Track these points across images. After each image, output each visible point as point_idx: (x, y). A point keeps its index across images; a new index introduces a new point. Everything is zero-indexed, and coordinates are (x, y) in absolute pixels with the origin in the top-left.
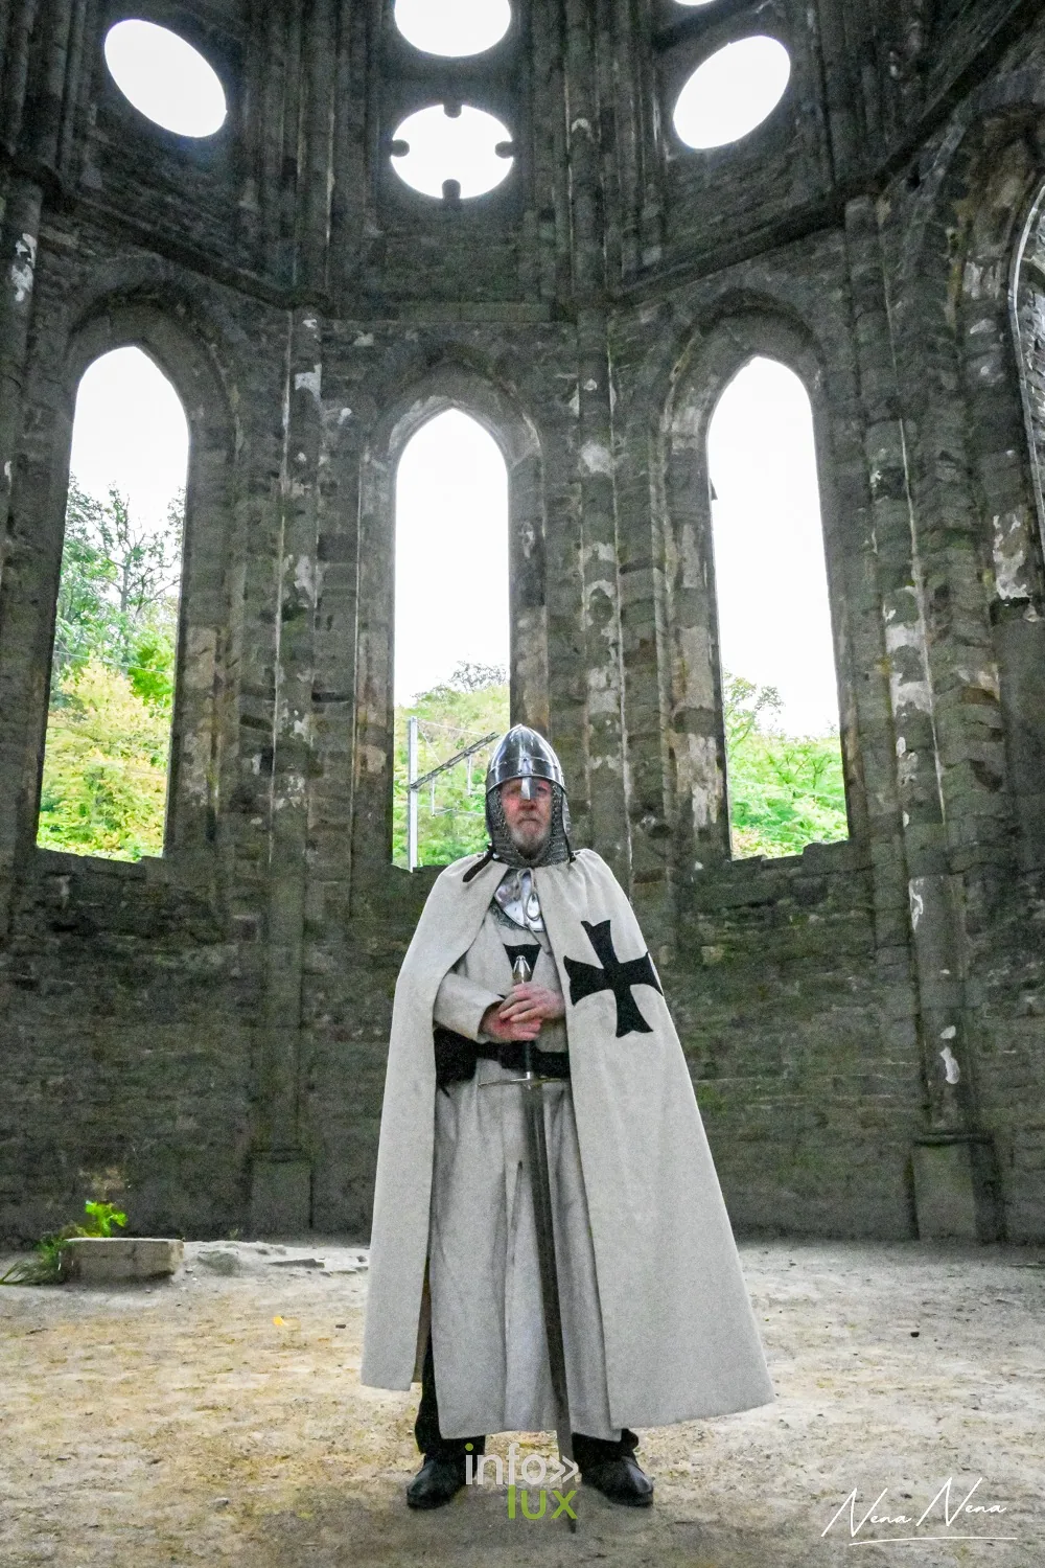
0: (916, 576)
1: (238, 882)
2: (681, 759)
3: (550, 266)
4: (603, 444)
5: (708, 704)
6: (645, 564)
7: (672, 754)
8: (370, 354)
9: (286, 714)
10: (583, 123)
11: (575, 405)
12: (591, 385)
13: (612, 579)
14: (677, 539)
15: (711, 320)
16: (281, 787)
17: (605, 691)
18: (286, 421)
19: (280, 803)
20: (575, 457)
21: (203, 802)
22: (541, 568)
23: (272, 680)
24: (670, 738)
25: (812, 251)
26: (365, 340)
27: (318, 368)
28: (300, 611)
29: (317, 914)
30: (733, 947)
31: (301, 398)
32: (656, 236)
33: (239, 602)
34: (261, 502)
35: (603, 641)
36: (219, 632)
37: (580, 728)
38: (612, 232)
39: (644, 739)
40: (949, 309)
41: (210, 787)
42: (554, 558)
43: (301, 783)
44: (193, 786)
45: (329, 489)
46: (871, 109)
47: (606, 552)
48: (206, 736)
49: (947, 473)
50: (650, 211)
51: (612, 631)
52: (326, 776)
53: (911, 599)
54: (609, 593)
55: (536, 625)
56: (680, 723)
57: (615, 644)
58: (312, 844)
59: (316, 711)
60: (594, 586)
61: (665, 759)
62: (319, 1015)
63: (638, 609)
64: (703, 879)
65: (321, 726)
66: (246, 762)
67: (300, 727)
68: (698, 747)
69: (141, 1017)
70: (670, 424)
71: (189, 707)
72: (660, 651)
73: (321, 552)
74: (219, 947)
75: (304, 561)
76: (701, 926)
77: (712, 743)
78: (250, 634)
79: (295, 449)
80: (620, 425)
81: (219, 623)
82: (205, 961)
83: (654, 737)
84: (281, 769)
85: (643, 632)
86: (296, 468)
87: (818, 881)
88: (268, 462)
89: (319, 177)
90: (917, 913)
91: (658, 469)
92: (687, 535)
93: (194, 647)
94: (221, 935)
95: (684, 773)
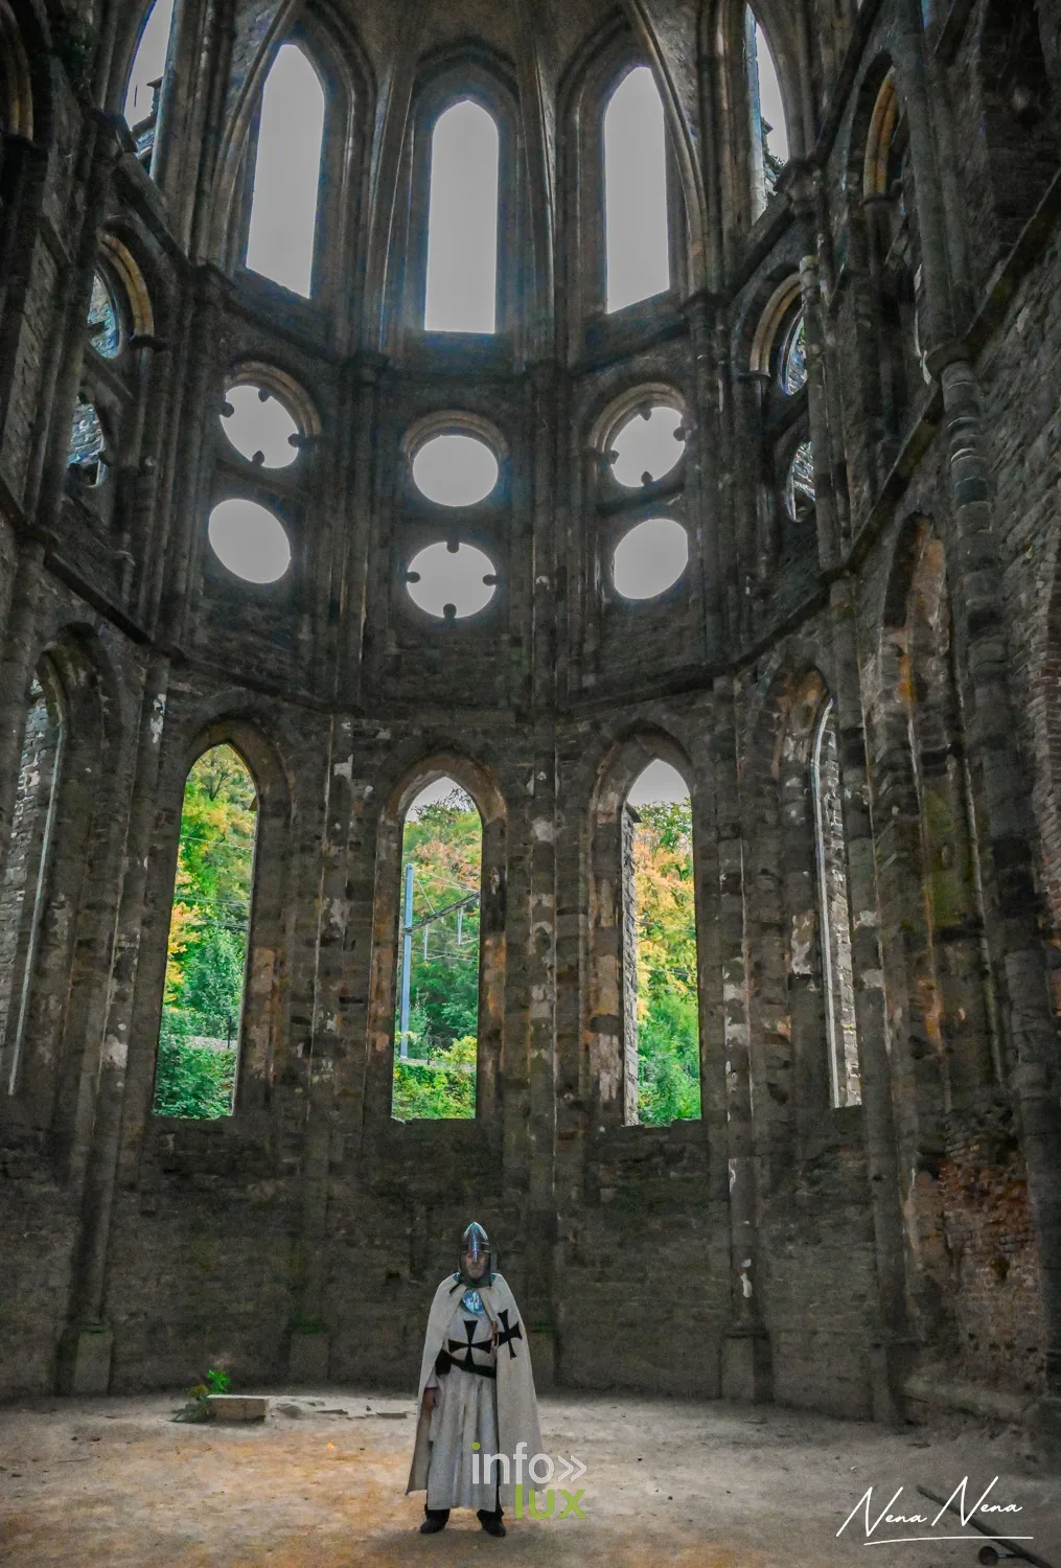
0: (744, 950)
1: (288, 1135)
2: (593, 1051)
3: (518, 680)
4: (548, 820)
5: (614, 1012)
6: (575, 911)
7: (587, 1048)
8: (388, 746)
9: (322, 1015)
10: (545, 579)
11: (531, 786)
12: (542, 775)
13: (551, 921)
14: (598, 892)
15: (627, 735)
16: (317, 1068)
17: (542, 1002)
18: (327, 798)
19: (316, 1079)
20: (528, 827)
21: (262, 1076)
22: (503, 905)
23: (312, 988)
24: (587, 1036)
25: (692, 703)
26: (384, 735)
27: (350, 759)
28: (333, 940)
29: (339, 1157)
30: (622, 1190)
31: (339, 783)
32: (592, 667)
33: (290, 933)
34: (310, 861)
35: (541, 965)
36: (275, 951)
37: (524, 1027)
38: (562, 662)
39: (569, 1038)
40: (775, 765)
41: (267, 1066)
42: (512, 901)
43: (330, 1064)
44: (257, 1065)
45: (356, 845)
46: (733, 615)
47: (548, 901)
48: (266, 1029)
49: (766, 883)
50: (589, 647)
51: (549, 959)
52: (348, 1057)
53: (740, 966)
54: (548, 929)
55: (497, 945)
56: (594, 1025)
57: (551, 968)
58: (337, 1107)
59: (343, 1009)
60: (538, 925)
61: (582, 1054)
62: (338, 1229)
63: (566, 943)
64: (604, 1138)
65: (345, 1022)
66: (293, 1050)
67: (331, 1024)
68: (605, 1044)
69: (221, 1233)
70: (596, 805)
71: (254, 1007)
72: (582, 974)
73: (350, 893)
74: (272, 1181)
75: (337, 902)
76: (601, 1173)
77: (615, 1040)
78: (298, 957)
80: (562, 806)
81: (275, 946)
82: (262, 1191)
83: (575, 1037)
84: (317, 1055)
85: (570, 959)
86: (333, 835)
87: (680, 1146)
88: (313, 828)
89: (357, 617)
90: (732, 1181)
91: (586, 839)
92: (605, 887)
93: (258, 963)
94: (273, 1172)
95: (595, 1062)
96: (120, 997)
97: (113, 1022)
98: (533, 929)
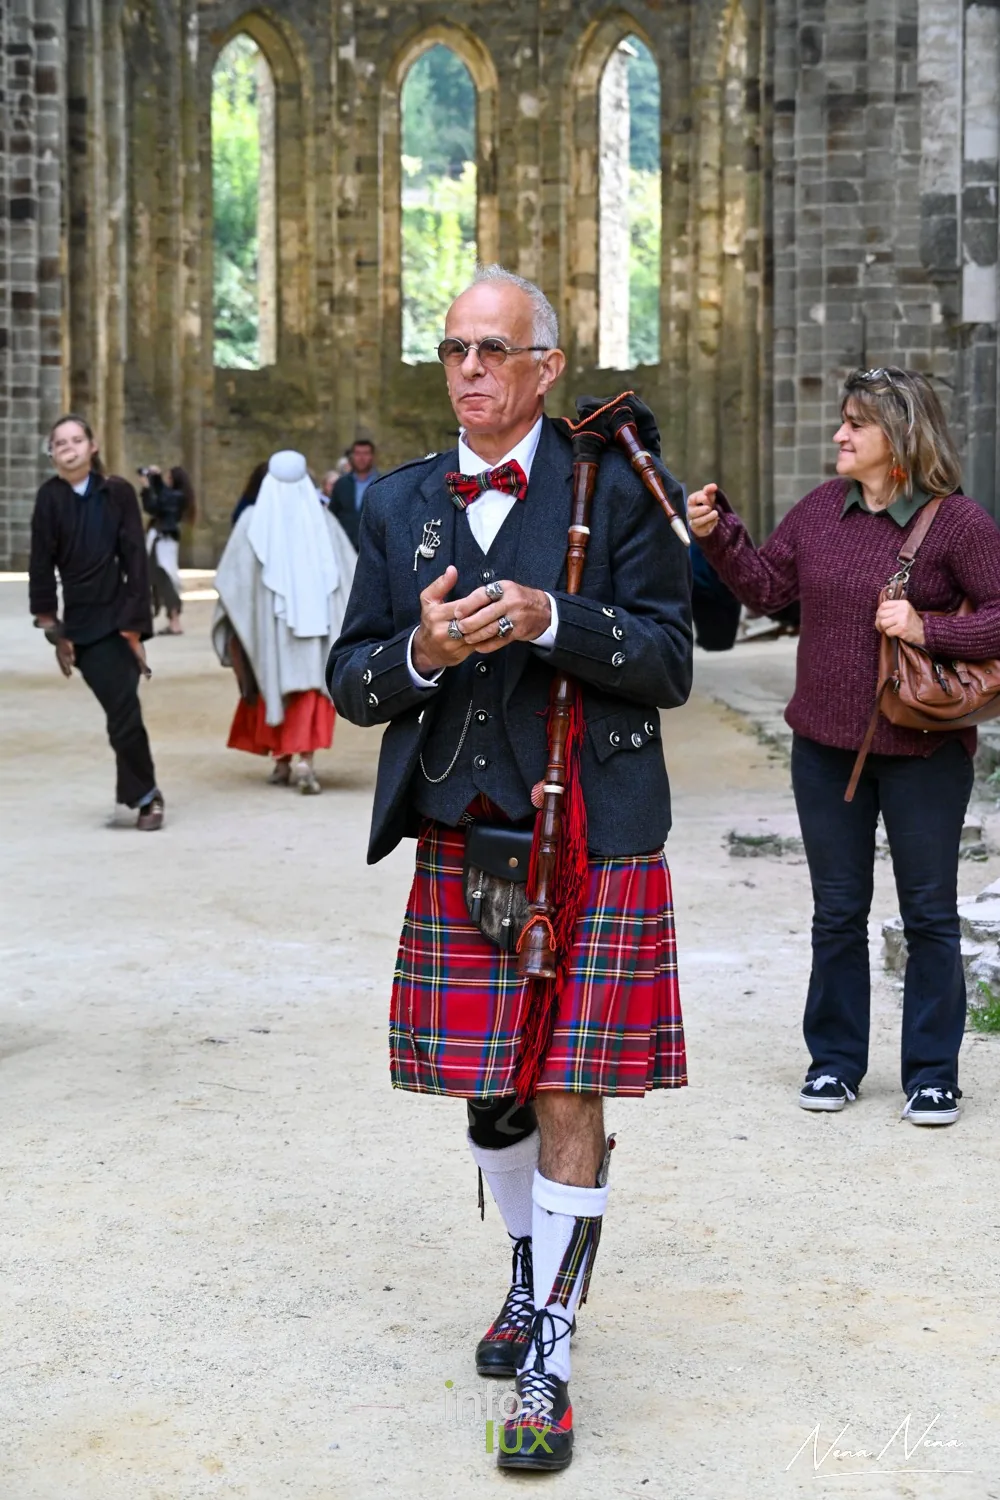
0: (689, 229)
1: (319, 379)
2: (573, 305)
4: (534, 95)
5: (591, 270)
6: (556, 181)
7: (568, 301)
8: (386, 23)
9: (342, 278)
11: (518, 61)
12: (528, 51)
13: (536, 190)
14: (578, 160)
15: (603, 14)
16: (341, 324)
17: (529, 263)
18: (334, 80)
19: (341, 332)
20: (515, 100)
21: (296, 330)
22: (495, 171)
23: (333, 256)
26: (382, 12)
27: (353, 41)
28: (348, 212)
29: (364, 395)
31: (344, 65)
33: (311, 206)
34: (323, 140)
35: (528, 232)
36: (299, 223)
40: (720, 68)
41: (300, 322)
42: (503, 171)
43: (352, 320)
44: (291, 318)
45: (362, 122)
47: (533, 172)
48: (296, 290)
49: (707, 175)
51: (535, 225)
52: (366, 313)
53: (685, 244)
54: (534, 198)
55: (491, 208)
56: (573, 282)
57: (537, 233)
58: (359, 354)
59: (359, 271)
60: (526, 194)
61: (562, 307)
63: (550, 211)
64: (582, 378)
65: (361, 282)
66: (321, 308)
67: (350, 286)
68: (584, 298)
70: (577, 79)
71: (285, 271)
72: (563, 238)
73: (359, 168)
74: (312, 415)
75: (349, 177)
77: (592, 294)
78: (320, 229)
79: (341, 102)
80: (545, 81)
81: (300, 219)
83: (558, 291)
84: (341, 312)
85: (553, 225)
86: (343, 116)
87: (641, 385)
88: (322, 110)
91: (567, 114)
92: (585, 156)
93: (285, 233)
94: (311, 407)
95: (575, 314)
96: (191, 281)
97: (187, 299)
98: (522, 196)
